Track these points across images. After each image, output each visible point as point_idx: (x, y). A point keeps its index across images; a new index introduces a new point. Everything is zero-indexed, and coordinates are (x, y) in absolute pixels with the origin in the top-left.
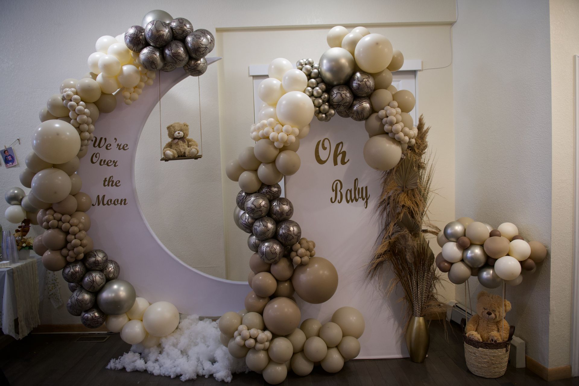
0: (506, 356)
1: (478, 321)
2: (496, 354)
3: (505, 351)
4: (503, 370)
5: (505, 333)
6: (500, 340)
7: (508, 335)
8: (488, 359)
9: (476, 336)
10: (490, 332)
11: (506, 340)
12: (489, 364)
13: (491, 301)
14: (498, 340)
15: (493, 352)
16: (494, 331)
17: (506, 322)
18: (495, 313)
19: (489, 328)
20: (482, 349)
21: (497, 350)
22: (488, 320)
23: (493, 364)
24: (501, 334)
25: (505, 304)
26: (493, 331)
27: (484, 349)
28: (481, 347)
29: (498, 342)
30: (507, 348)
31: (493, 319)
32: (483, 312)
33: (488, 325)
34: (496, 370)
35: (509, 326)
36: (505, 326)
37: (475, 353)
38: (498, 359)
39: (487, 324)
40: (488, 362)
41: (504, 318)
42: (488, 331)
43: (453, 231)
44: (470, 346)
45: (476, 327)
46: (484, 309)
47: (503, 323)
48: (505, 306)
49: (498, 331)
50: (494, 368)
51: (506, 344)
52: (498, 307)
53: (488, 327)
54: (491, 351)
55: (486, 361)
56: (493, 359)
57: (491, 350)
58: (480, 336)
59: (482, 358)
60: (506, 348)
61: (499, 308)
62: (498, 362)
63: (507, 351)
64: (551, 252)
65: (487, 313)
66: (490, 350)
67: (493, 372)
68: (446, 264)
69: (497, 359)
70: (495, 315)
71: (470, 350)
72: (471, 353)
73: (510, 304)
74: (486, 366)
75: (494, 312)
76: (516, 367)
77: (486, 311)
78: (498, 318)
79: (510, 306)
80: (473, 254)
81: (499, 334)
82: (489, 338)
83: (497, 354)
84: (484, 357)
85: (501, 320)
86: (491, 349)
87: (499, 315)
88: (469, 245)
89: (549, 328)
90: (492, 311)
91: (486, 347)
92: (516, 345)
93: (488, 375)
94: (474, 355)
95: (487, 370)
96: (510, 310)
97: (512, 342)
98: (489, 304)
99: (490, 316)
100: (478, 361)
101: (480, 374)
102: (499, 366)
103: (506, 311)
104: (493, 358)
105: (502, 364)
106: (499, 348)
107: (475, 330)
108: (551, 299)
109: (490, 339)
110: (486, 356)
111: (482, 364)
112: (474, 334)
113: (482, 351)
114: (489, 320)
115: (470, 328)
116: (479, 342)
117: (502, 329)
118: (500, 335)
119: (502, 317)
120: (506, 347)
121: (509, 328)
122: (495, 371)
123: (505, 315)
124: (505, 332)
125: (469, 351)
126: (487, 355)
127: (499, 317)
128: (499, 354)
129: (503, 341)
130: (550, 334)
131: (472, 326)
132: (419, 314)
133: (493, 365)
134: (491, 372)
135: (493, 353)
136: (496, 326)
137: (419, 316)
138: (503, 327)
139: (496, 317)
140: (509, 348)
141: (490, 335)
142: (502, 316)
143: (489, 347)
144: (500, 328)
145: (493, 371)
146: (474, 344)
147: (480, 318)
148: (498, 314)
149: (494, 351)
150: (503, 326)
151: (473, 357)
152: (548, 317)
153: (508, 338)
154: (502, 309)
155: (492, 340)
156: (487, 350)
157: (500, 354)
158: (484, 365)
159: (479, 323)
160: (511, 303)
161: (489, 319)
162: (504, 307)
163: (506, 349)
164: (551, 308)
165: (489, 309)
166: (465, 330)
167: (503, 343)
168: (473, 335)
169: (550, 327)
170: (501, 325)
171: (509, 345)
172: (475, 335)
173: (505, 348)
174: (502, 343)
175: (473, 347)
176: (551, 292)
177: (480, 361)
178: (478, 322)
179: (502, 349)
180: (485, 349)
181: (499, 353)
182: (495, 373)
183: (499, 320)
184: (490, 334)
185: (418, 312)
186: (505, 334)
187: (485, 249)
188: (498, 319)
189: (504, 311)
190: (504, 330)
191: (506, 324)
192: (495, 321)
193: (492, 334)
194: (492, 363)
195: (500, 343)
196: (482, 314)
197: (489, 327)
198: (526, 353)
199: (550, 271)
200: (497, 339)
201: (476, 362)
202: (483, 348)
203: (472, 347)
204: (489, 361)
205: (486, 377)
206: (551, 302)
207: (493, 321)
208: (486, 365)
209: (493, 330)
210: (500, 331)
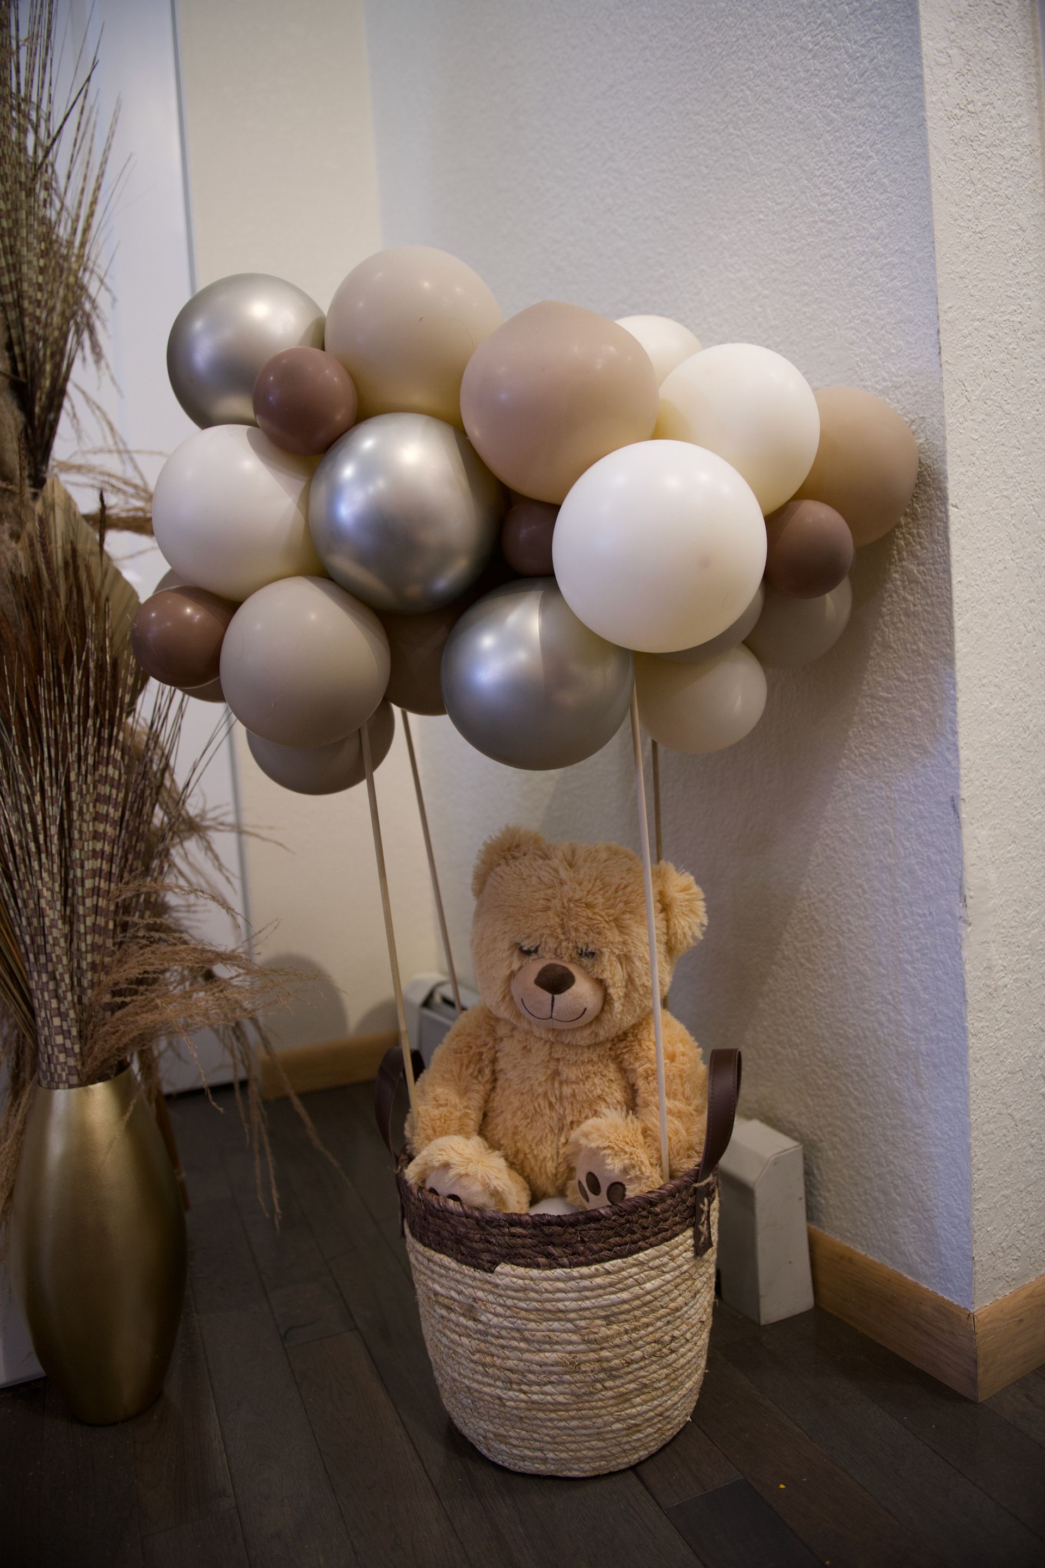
0: (698, 1284)
1: (487, 1057)
2: (625, 1295)
3: (690, 1254)
4: (683, 1392)
5: (679, 1115)
6: (648, 1170)
7: (701, 1123)
8: (570, 1343)
9: (471, 1169)
10: (579, 1123)
11: (690, 1164)
12: (578, 1377)
13: (562, 883)
14: (632, 1173)
15: (598, 1280)
16: (602, 1108)
17: (679, 1028)
18: (597, 970)
19: (567, 1090)
20: (521, 1271)
21: (630, 1260)
22: (551, 1037)
23: (612, 1373)
24: (652, 1120)
25: (661, 893)
26: (596, 1114)
27: (535, 1272)
28: (513, 1257)
29: (632, 1191)
30: (703, 1229)
31: (582, 1022)
32: (512, 975)
33: (556, 1073)
34: (639, 1407)
35: (703, 1058)
36: (672, 1058)
37: (470, 1312)
38: (647, 1325)
39: (552, 1065)
40: (574, 1367)
41: (665, 1004)
42: (562, 1118)
43: (227, 334)
44: (438, 1257)
45: (476, 1099)
46: (516, 953)
47: (656, 1044)
48: (665, 907)
49: (632, 1104)
50: (624, 1398)
51: (690, 1201)
52: (616, 920)
53: (561, 1083)
54: (582, 1277)
55: (556, 1364)
56: (606, 1339)
57: (585, 1270)
58: (502, 1163)
59: (525, 1340)
60: (694, 1225)
61: (622, 928)
62: (648, 1348)
63: (700, 1250)
64: (944, 454)
65: (538, 982)
66: (575, 1272)
67: (617, 1426)
68: (189, 611)
69: (635, 1329)
70: (601, 984)
71: (437, 1287)
72: (449, 1309)
73: (696, 889)
74: (556, 1394)
75: (585, 961)
76: (763, 1322)
77: (535, 967)
78: (618, 1006)
79: (701, 906)
80: (380, 484)
81: (638, 1125)
82: (571, 1170)
83: (637, 1290)
84: (539, 1329)
85: (643, 1021)
86: (588, 1264)
87: (630, 980)
88: (340, 416)
89: (964, 1029)
90: (572, 960)
91: (548, 1255)
92: (749, 1173)
93: (579, 1460)
94: (470, 1324)
95: (574, 1423)
96: (701, 937)
97: (726, 1162)
98: (548, 908)
99: (563, 1000)
100: (501, 1368)
101: (523, 1458)
102: (655, 1372)
103: (670, 949)
104: (604, 1331)
105: (672, 1351)
106: (645, 1238)
107: (472, 1124)
108: (965, 811)
109: (581, 1176)
110: (556, 1325)
111: (530, 1384)
112: (454, 1159)
113: (525, 1289)
114: (557, 1032)
115: (436, 1112)
116: (491, 1222)
117: (653, 1085)
118: (645, 1132)
119: (649, 992)
120: (693, 1217)
121: (703, 1068)
122: (632, 1417)
123: (668, 979)
124: (679, 1105)
125: (436, 1294)
126: (557, 1315)
127: (626, 996)
128: (648, 1286)
129: (672, 1177)
130: (974, 1069)
131: (454, 1099)
132: (71, 1062)
133: (615, 1378)
134: (599, 1436)
135: (600, 1287)
136: (611, 1071)
137: (74, 1079)
138: (663, 1072)
139: (606, 1000)
140: (715, 1216)
141: (577, 1144)
142: (649, 984)
143: (566, 1245)
144: (641, 1084)
145: (618, 1421)
146: (459, 1240)
147: (502, 1031)
148: (615, 974)
149: (608, 1273)
150: (664, 1061)
151: (465, 1340)
152: (955, 945)
153: (701, 1149)
154: (642, 930)
155: (593, 1183)
156: (559, 1272)
157: (657, 1282)
158: (548, 1388)
159: (501, 1065)
160: (698, 882)
161: (558, 1025)
162: (656, 920)
163: (697, 1236)
164: (972, 878)
165: (552, 943)
166: (407, 1133)
167: (672, 1195)
168: (446, 1166)
169: (973, 1023)
170: (650, 1061)
171: (710, 1203)
172: (470, 1161)
173: (689, 1233)
174: (662, 1199)
175: (454, 1265)
176: (963, 754)
177: (510, 1363)
178: (494, 1061)
179: (664, 1248)
180: (538, 1266)
181: (649, 1279)
182: (636, 1428)
183: (629, 1020)
184: (574, 1135)
185: (64, 1049)
186: (677, 1123)
187: (475, 432)
188: (621, 1015)
189: (659, 950)
190: (671, 1095)
191: (680, 1048)
192: (602, 1034)
193: (586, 1135)
194: (603, 1370)
195: (648, 1202)
196: (507, 995)
197: (567, 1082)
198: (812, 1212)
199: (947, 603)
200: (625, 1171)
201: (486, 1374)
202: (527, 1266)
203: (446, 1260)
204: (583, 1357)
205: (569, 1474)
206: (966, 831)
207: (586, 1033)
208: (561, 1388)
209: (592, 1107)
210: (647, 1105)
